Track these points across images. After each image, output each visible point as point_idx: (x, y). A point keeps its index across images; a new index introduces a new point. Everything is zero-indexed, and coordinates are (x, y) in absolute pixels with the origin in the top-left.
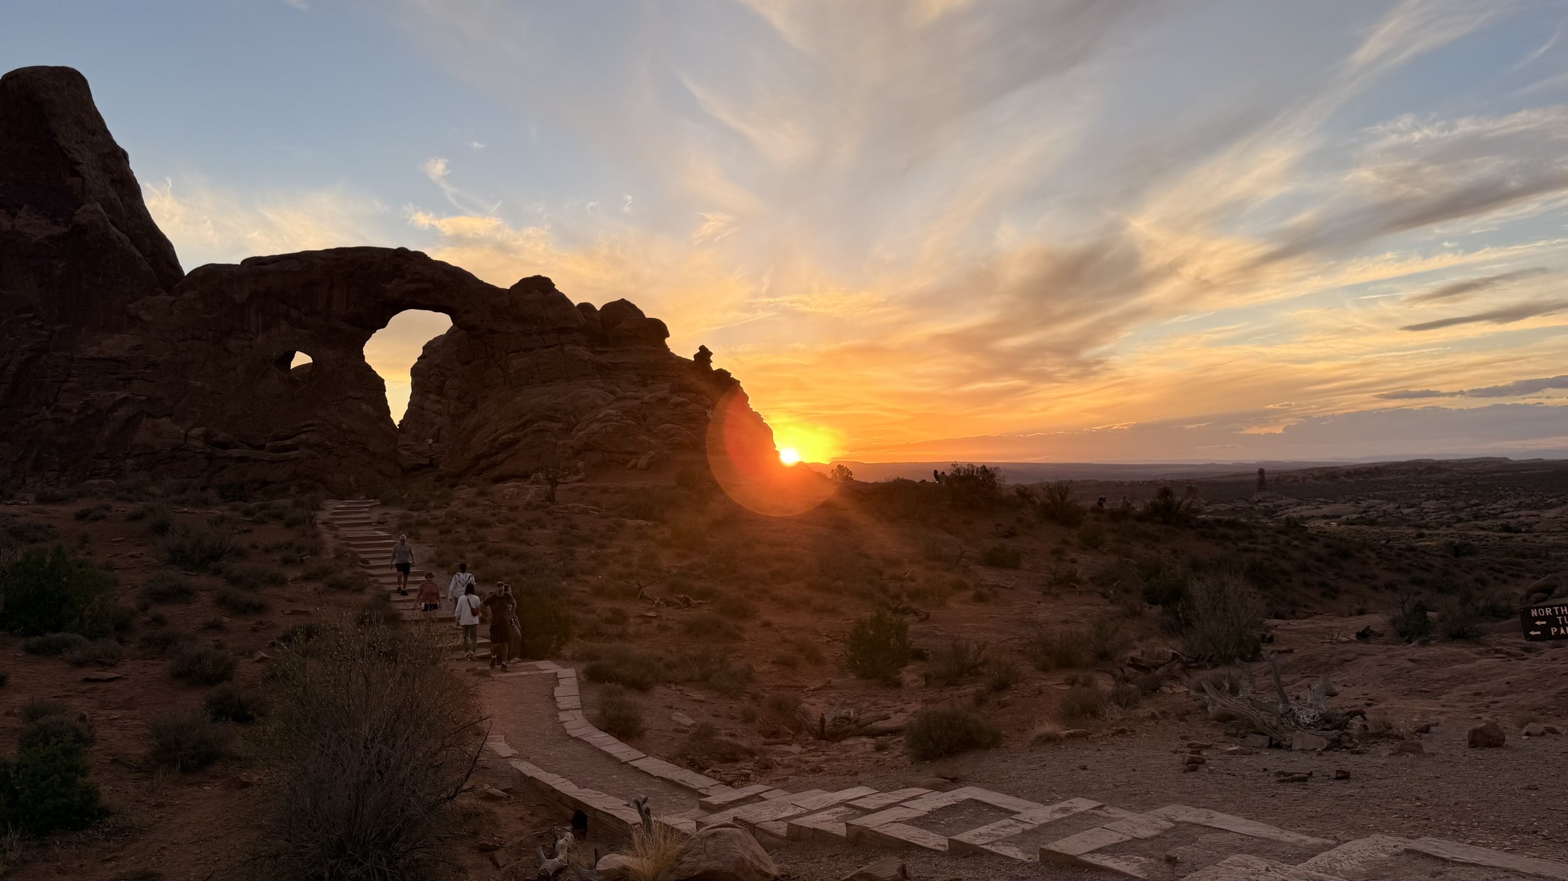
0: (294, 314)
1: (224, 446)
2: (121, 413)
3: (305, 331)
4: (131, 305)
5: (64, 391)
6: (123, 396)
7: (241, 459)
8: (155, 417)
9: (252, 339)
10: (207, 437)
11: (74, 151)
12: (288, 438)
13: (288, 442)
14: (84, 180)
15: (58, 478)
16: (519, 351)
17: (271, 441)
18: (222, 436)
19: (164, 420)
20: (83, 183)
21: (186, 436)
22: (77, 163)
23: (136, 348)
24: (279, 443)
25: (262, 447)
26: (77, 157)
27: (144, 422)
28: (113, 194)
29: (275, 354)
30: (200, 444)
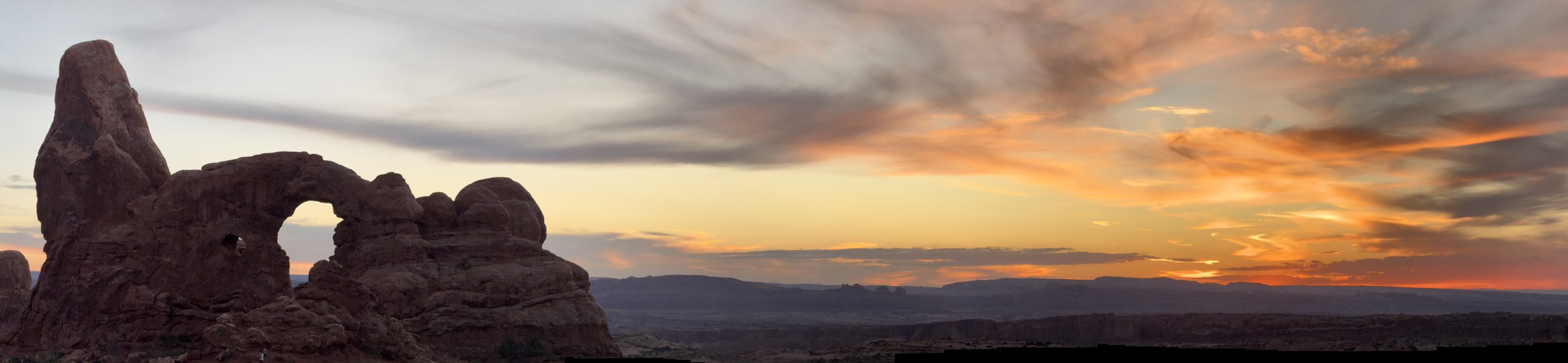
0: (231, 206)
1: (182, 306)
2: (117, 281)
3: (239, 220)
4: (129, 204)
5: (84, 266)
6: (118, 269)
7: (191, 317)
8: (138, 285)
9: (205, 226)
10: (169, 300)
11: (96, 100)
12: (223, 302)
13: (223, 305)
14: (102, 119)
15: (78, 326)
16: (371, 237)
17: (214, 304)
18: (180, 299)
19: (142, 286)
20: (101, 122)
21: (155, 299)
22: (98, 108)
23: (129, 235)
24: (218, 306)
25: (206, 309)
26: (99, 103)
27: (131, 288)
28: (122, 125)
29: (218, 237)
30: (163, 305)
